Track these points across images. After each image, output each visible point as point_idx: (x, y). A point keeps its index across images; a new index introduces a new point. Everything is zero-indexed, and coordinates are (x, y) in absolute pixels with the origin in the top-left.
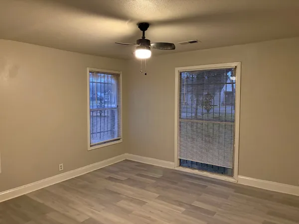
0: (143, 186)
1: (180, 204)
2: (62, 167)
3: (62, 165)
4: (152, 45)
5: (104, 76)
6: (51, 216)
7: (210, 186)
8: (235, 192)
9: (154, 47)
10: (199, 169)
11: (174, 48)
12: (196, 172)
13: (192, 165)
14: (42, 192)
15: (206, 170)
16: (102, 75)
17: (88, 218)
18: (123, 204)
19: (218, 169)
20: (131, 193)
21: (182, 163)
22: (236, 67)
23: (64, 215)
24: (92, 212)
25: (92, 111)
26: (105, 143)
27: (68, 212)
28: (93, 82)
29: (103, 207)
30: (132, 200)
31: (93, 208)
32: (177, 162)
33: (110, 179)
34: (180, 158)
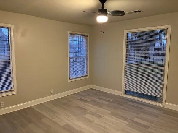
0: (101, 106)
1: (125, 119)
2: (53, 91)
3: (52, 90)
4: (108, 12)
5: (78, 36)
6: (44, 120)
7: (146, 108)
8: (163, 113)
9: (110, 14)
10: (138, 97)
11: (124, 15)
12: (136, 98)
13: (133, 94)
14: (40, 106)
15: (143, 98)
16: (77, 36)
17: (66, 124)
18: (88, 116)
19: (151, 97)
20: (93, 109)
21: (126, 92)
22: (167, 28)
23: (51, 120)
24: (69, 120)
25: (71, 58)
26: (78, 78)
27: (54, 119)
28: (71, 40)
29: (76, 118)
30: (94, 114)
31: (69, 117)
32: (123, 92)
33: (81, 100)
34: (125, 89)
